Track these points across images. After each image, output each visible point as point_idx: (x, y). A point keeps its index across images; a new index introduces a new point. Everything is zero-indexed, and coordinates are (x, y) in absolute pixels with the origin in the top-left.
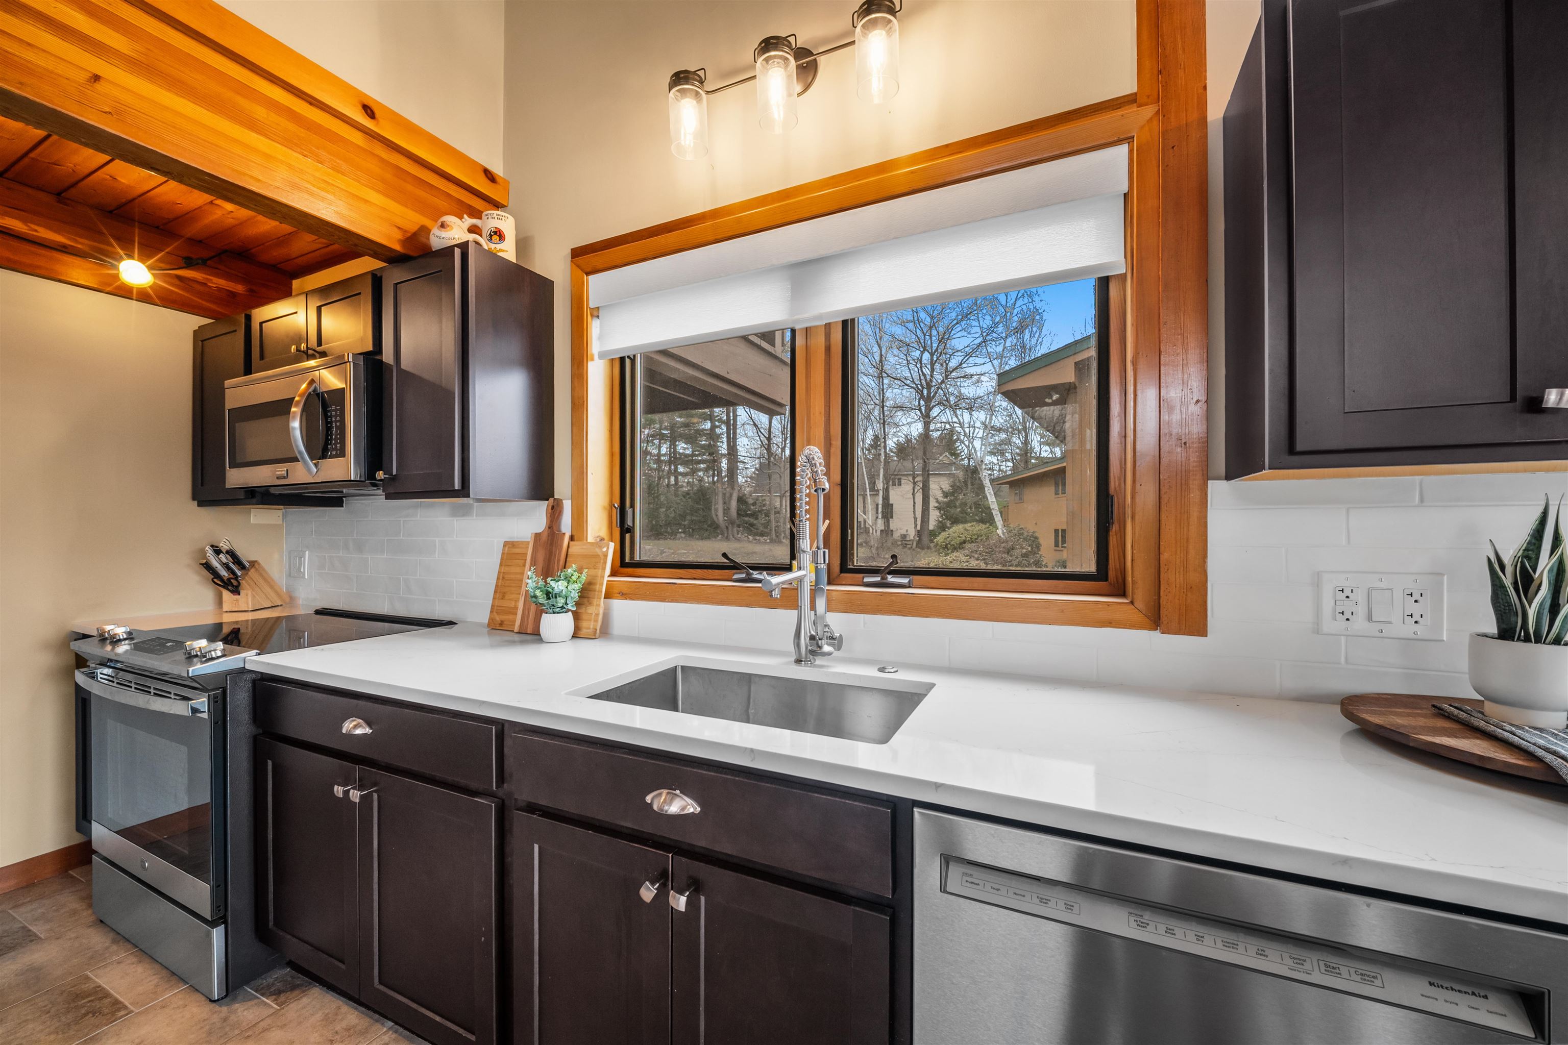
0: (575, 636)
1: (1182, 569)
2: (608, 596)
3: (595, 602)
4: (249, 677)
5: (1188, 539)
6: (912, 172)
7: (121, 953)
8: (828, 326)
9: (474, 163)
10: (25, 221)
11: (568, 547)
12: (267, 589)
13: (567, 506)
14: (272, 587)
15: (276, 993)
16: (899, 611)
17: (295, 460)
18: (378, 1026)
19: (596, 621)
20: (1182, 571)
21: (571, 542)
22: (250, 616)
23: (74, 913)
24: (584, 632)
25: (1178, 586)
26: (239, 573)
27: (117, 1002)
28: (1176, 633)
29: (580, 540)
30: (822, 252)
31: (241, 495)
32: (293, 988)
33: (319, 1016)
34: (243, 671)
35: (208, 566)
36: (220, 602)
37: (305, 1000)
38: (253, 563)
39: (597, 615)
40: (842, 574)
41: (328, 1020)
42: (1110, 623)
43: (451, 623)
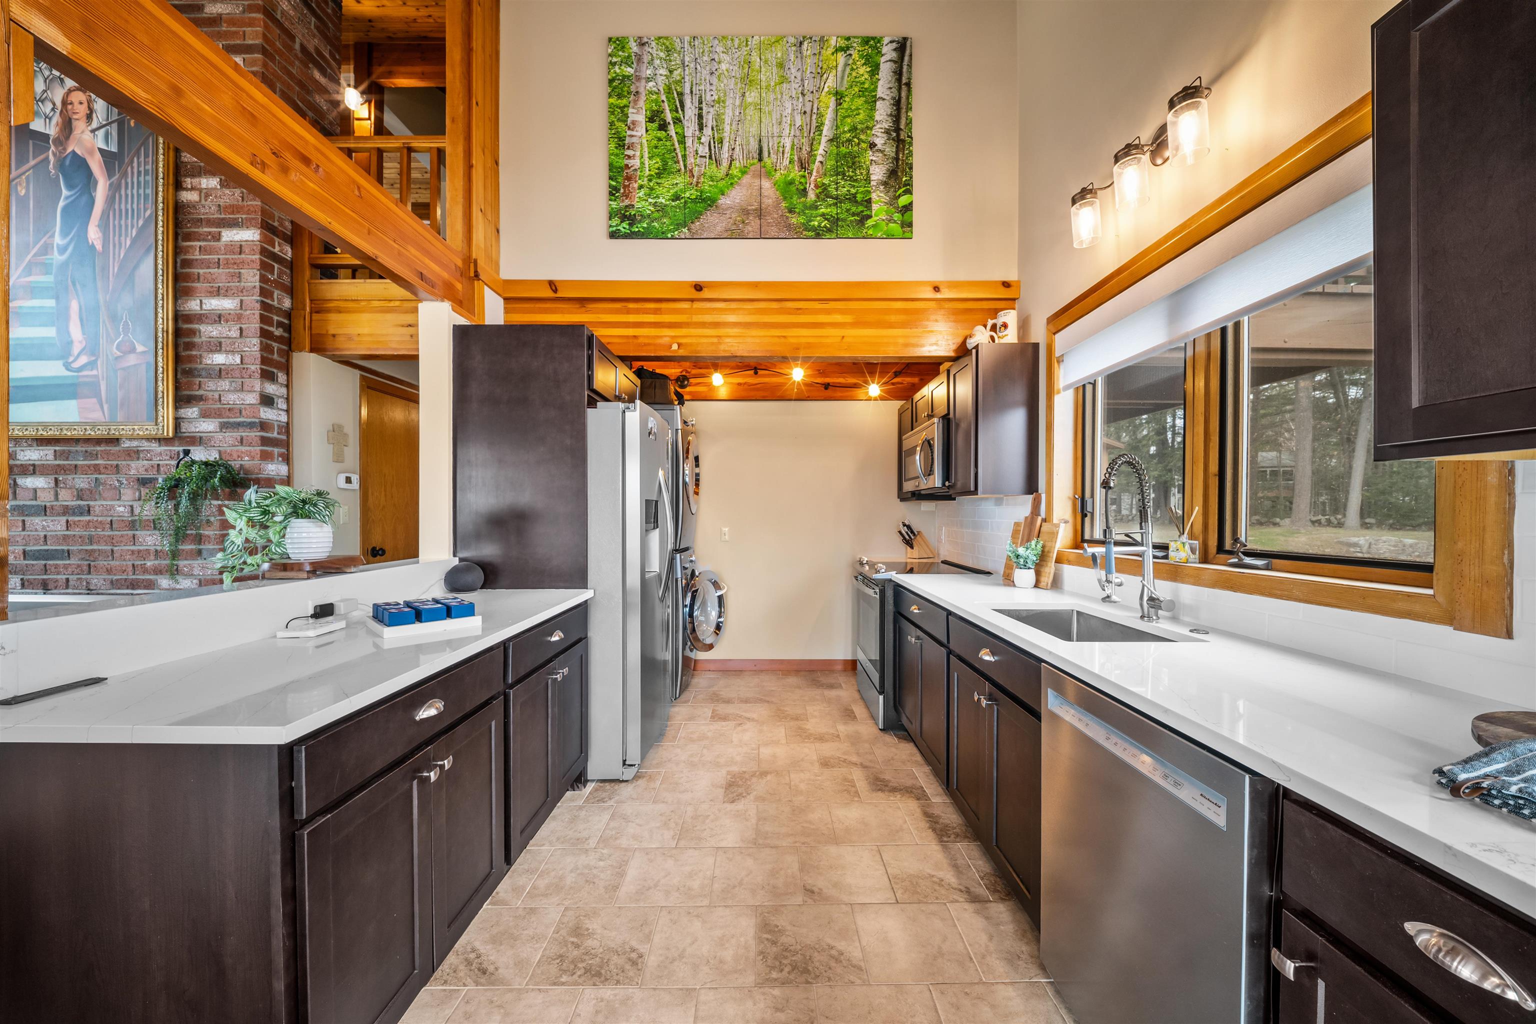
0: (1036, 586)
1: (1477, 560)
2: (1058, 561)
3: (1049, 564)
4: (893, 584)
5: (1484, 527)
6: (1242, 197)
7: (861, 703)
8: (1208, 335)
9: (996, 282)
10: (844, 377)
11: (1041, 526)
12: (926, 548)
13: (1043, 496)
14: (928, 546)
15: (899, 738)
16: (1232, 587)
17: (918, 477)
18: (926, 766)
19: (1048, 578)
20: (1476, 563)
21: (1043, 524)
22: (917, 561)
23: (853, 685)
24: (1043, 584)
25: (1473, 579)
26: (913, 537)
27: (855, 716)
28: (1469, 632)
29: (1049, 522)
30: (1183, 284)
31: (910, 496)
32: (905, 739)
33: (908, 752)
34: (890, 580)
35: (900, 532)
36: (906, 553)
37: (907, 745)
38: (919, 532)
39: (1050, 573)
40: (1218, 555)
41: (911, 755)
42: (1410, 615)
43: (989, 573)
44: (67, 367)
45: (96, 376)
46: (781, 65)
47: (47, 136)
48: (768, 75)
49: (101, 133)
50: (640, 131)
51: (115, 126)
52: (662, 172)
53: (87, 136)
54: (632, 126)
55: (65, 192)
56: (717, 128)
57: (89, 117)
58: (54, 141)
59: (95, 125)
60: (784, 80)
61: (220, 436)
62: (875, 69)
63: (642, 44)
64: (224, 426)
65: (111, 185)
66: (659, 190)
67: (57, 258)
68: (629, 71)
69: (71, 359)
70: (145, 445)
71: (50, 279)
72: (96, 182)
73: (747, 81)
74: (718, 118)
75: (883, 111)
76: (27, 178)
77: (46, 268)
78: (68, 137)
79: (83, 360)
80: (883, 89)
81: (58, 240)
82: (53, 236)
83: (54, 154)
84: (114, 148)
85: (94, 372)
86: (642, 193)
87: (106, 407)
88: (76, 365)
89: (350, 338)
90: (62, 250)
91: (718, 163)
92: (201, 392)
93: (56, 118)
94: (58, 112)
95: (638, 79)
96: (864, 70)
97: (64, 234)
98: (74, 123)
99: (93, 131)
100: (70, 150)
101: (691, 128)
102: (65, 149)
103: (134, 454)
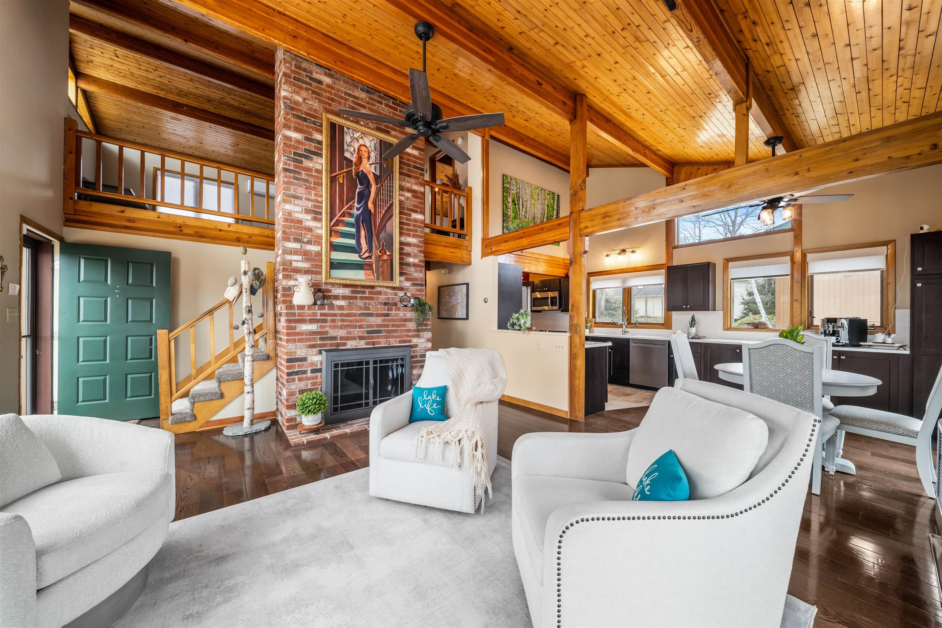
2: (594, 327)
3: (592, 328)
29: (589, 318)
44: (360, 257)
45: (372, 262)
46: (538, 195)
47: (351, 161)
48: (536, 197)
49: (373, 166)
50: (510, 204)
51: (378, 165)
52: (515, 218)
53: (368, 166)
54: (509, 202)
55: (359, 186)
56: (526, 208)
57: (369, 158)
58: (355, 164)
59: (371, 162)
60: (538, 199)
61: (411, 288)
62: (554, 202)
63: (511, 179)
64: (414, 285)
65: (377, 188)
66: (514, 223)
67: (355, 212)
68: (508, 186)
69: (362, 254)
70: (385, 290)
71: (352, 220)
72: (371, 185)
73: (532, 197)
74: (526, 205)
75: (555, 213)
76: (343, 176)
77: (351, 215)
78: (360, 164)
79: (367, 255)
80: (555, 208)
81: (356, 205)
82: (354, 202)
83: (355, 170)
84: (378, 174)
85: (371, 260)
86: (511, 223)
87: (375, 274)
88: (363, 257)
89: (435, 254)
90: (358, 209)
91: (526, 218)
92: (405, 271)
93: (355, 155)
94: (356, 152)
95: (510, 189)
96: (552, 201)
97: (359, 203)
98: (363, 159)
99: (370, 164)
100: (361, 169)
101: (521, 207)
102: (359, 168)
103: (380, 293)
